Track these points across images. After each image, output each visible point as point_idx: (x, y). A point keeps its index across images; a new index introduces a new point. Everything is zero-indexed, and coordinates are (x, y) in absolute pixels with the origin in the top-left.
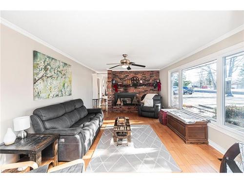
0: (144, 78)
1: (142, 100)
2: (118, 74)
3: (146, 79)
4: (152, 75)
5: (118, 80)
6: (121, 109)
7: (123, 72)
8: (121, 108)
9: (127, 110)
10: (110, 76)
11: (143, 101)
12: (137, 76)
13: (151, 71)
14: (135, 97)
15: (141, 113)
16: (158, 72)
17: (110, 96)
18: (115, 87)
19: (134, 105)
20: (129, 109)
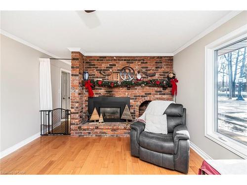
0: (144, 70)
1: (140, 115)
2: (96, 62)
3: (149, 72)
4: (159, 65)
5: (96, 73)
6: (98, 131)
7: (105, 57)
8: (97, 128)
9: (109, 133)
10: (77, 63)
11: (142, 118)
12: (131, 65)
13: (158, 57)
14: (127, 107)
15: (139, 150)
16: (170, 60)
17: (77, 105)
18: (89, 85)
19: (124, 120)
20: (113, 130)
